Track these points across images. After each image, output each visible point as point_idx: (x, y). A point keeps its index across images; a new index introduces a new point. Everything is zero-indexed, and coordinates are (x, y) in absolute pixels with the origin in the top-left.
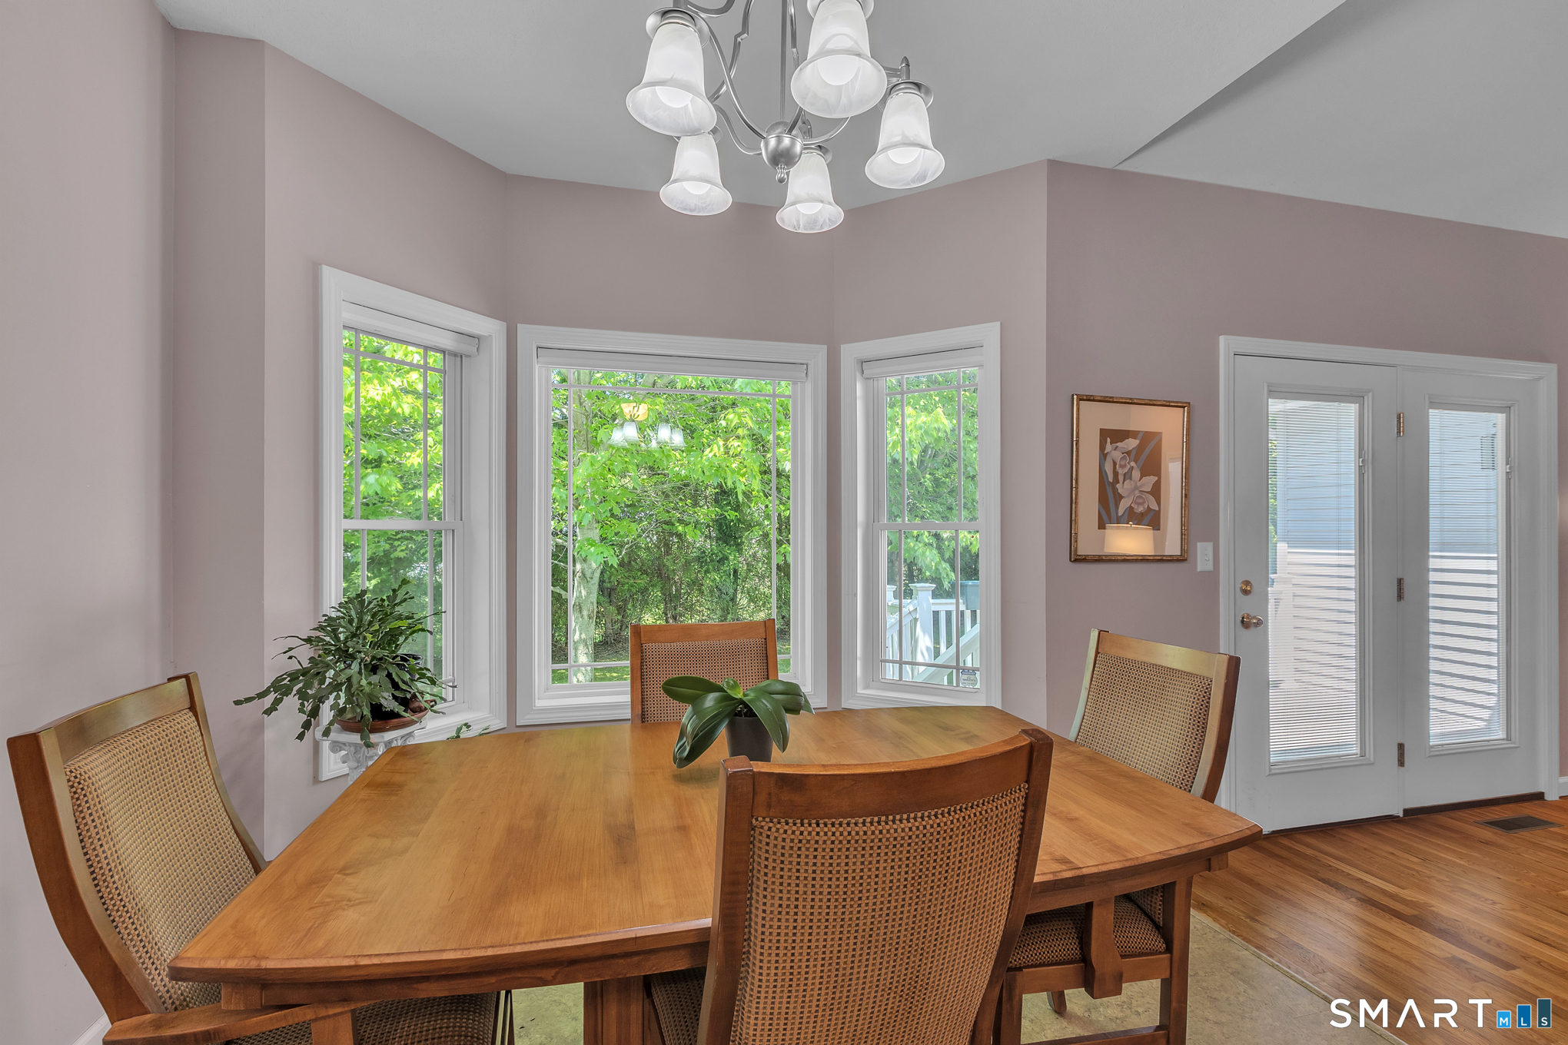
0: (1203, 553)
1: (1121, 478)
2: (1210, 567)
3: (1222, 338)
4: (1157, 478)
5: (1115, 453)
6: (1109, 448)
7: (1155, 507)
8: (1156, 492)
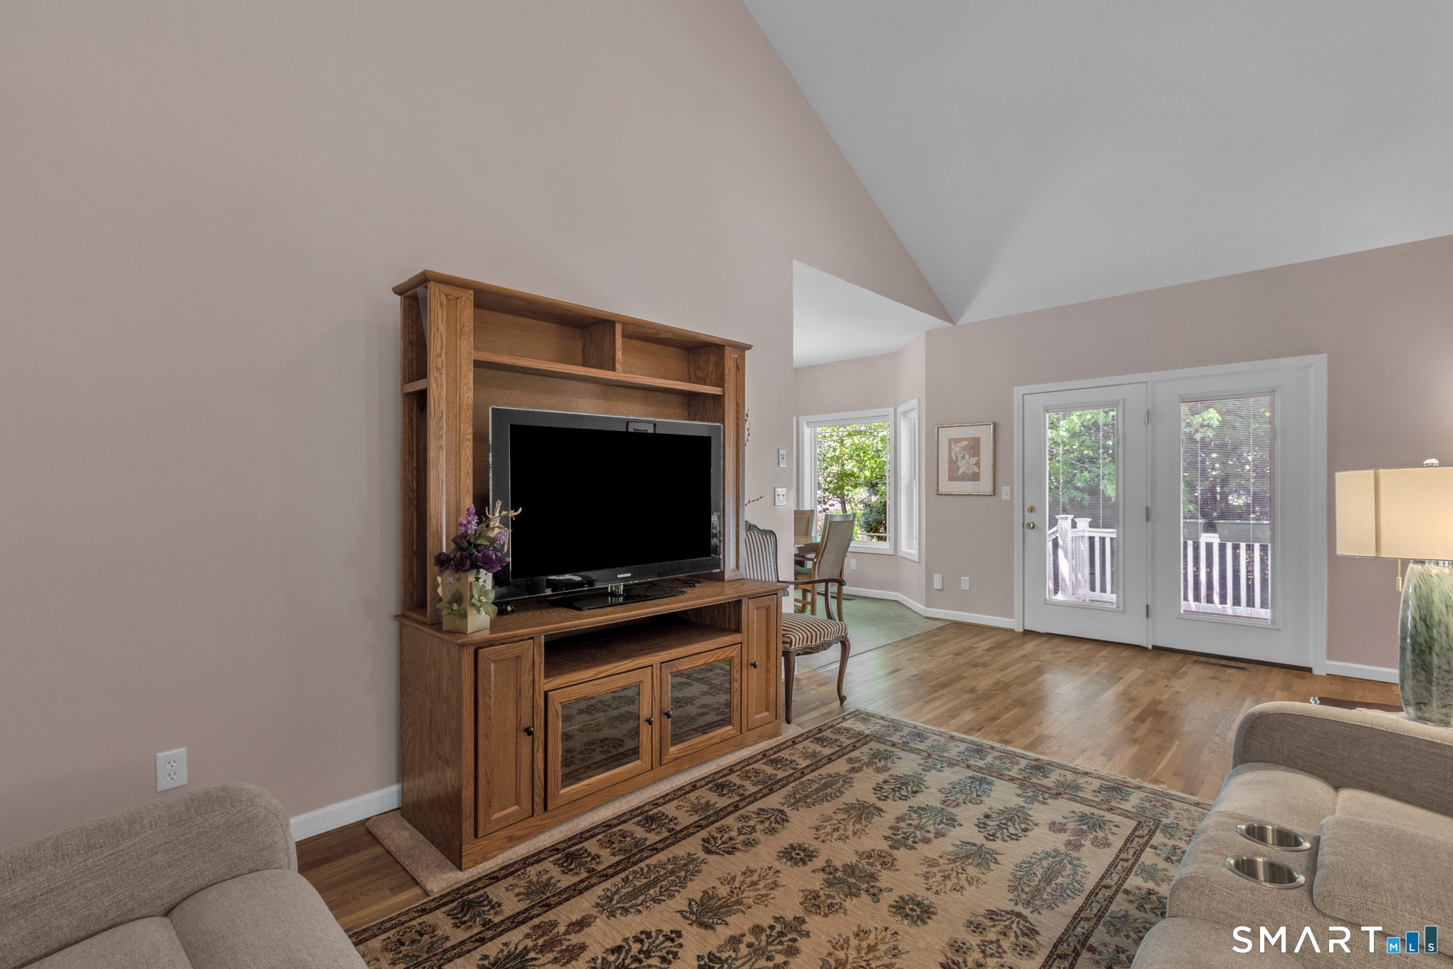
0: (1005, 492)
1: (959, 459)
2: (1009, 498)
3: (1015, 388)
4: (977, 458)
5: (956, 448)
6: (953, 446)
7: (977, 470)
8: (978, 464)
